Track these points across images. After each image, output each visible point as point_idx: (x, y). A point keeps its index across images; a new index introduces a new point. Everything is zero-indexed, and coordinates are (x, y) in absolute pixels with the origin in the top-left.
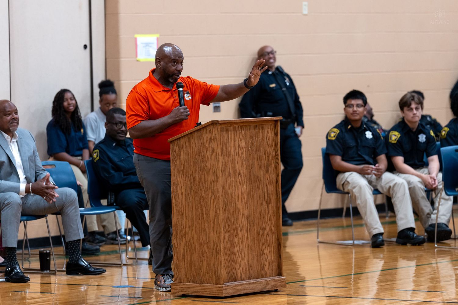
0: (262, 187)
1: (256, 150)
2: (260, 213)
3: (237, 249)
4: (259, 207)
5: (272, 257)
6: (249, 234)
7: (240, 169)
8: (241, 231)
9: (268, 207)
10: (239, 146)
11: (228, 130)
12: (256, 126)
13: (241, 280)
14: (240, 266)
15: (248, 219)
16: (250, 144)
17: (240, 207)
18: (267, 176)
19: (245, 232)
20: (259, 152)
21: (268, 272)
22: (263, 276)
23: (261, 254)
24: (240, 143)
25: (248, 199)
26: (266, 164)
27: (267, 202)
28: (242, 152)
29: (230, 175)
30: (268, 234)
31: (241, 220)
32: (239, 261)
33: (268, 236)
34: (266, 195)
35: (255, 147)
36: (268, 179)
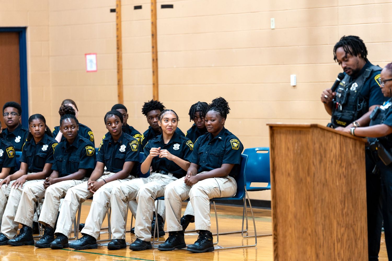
0: (304, 189)
1: (300, 154)
2: (303, 213)
3: (288, 243)
4: (303, 207)
5: (312, 257)
6: (296, 231)
7: (289, 170)
8: (291, 226)
9: (309, 209)
10: (288, 148)
11: (280, 133)
12: (300, 131)
14: (290, 258)
15: (295, 217)
16: (296, 148)
17: (290, 204)
18: (308, 179)
19: (293, 228)
20: (302, 156)
23: (305, 252)
24: (289, 146)
25: (295, 199)
26: (307, 168)
27: (309, 204)
28: (290, 155)
29: (283, 174)
31: (290, 217)
32: (289, 254)
33: (309, 237)
34: (308, 197)
35: (299, 151)
36: (309, 183)
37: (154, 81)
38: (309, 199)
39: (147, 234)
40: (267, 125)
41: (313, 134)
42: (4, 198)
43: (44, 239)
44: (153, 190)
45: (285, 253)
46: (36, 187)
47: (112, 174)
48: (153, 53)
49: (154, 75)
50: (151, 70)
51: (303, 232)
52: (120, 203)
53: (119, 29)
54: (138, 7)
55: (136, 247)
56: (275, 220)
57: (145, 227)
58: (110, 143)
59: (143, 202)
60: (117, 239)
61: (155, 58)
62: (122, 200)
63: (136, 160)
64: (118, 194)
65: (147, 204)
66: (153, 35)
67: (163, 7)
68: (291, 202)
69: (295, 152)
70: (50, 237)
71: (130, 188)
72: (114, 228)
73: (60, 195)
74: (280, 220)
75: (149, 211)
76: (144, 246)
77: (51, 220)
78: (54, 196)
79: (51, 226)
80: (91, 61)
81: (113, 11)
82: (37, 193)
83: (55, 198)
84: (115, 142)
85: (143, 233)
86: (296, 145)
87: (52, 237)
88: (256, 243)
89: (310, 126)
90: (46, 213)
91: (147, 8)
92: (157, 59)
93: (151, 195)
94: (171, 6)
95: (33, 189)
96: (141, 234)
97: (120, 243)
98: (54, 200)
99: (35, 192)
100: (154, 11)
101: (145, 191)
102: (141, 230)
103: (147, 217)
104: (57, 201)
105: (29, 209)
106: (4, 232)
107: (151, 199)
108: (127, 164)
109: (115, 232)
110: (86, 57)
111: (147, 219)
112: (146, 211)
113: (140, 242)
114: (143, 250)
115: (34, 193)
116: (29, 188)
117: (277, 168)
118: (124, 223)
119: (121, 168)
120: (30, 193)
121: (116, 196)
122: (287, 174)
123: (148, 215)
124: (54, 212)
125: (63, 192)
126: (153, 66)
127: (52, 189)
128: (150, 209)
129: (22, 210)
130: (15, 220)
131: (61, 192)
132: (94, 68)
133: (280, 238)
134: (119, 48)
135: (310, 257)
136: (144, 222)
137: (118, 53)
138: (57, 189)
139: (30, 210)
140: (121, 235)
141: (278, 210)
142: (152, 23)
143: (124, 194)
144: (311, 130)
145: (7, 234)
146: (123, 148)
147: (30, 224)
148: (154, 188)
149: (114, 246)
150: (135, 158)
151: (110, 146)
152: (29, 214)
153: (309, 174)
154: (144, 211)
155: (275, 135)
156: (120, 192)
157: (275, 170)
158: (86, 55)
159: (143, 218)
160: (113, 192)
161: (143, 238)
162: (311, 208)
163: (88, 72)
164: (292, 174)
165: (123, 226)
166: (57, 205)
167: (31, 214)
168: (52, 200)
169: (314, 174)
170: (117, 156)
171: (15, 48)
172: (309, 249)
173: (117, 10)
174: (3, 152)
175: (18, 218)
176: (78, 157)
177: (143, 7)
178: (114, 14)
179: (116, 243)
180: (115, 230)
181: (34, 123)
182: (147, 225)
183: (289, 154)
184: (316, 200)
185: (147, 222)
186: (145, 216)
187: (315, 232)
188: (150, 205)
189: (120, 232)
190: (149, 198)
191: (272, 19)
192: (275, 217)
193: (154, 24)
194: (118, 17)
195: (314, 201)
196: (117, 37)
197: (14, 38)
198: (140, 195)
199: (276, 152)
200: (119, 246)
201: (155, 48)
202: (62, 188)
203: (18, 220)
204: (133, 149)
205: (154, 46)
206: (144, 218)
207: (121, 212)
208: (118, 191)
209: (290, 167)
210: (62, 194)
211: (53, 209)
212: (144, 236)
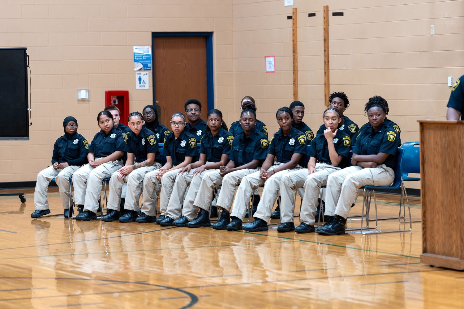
0: (451, 180)
1: (447, 148)
3: (435, 228)
5: (457, 241)
6: (443, 217)
7: (437, 162)
8: (438, 213)
9: (455, 198)
10: (436, 143)
11: (430, 129)
12: (447, 127)
13: (438, 254)
14: (437, 242)
15: (442, 204)
16: (444, 142)
17: (437, 193)
18: (455, 171)
19: (440, 215)
20: (449, 150)
21: (455, 254)
22: (452, 256)
23: (450, 237)
24: (437, 141)
25: (442, 188)
26: (453, 161)
27: (454, 193)
28: (439, 148)
29: (431, 166)
30: (455, 221)
31: (438, 204)
32: (437, 238)
33: (455, 223)
34: (454, 187)
35: (446, 145)
36: (455, 174)
37: (325, 81)
38: (455, 189)
39: (311, 219)
40: (418, 121)
41: (459, 130)
42: (184, 183)
43: (221, 221)
44: (319, 179)
45: (433, 237)
46: (214, 175)
47: (282, 164)
48: (325, 55)
49: (325, 75)
50: (323, 71)
51: (449, 218)
52: (288, 190)
53: (295, 34)
54: (312, 15)
55: (301, 230)
56: (424, 207)
57: (310, 212)
58: (280, 136)
59: (309, 191)
60: (286, 223)
61: (327, 61)
62: (291, 187)
63: (304, 152)
64: (287, 182)
65: (313, 192)
66: (325, 40)
67: (334, 14)
68: (439, 191)
69: (443, 146)
70: (226, 220)
71: (298, 177)
72: (283, 212)
73: (235, 182)
74: (429, 207)
75: (314, 198)
76: (308, 229)
77: (228, 204)
78: (230, 183)
79: (227, 210)
80: (270, 63)
81: (290, 18)
82: (215, 180)
83: (231, 186)
84: (285, 136)
85: (308, 218)
86: (444, 140)
87: (228, 220)
88: (411, 228)
89: (456, 123)
90: (223, 198)
91: (320, 15)
92: (328, 62)
93: (317, 184)
94: (341, 14)
95: (211, 177)
96: (306, 219)
97: (288, 226)
98: (230, 187)
99: (214, 179)
100: (326, 18)
101: (312, 180)
102: (306, 215)
103: (313, 204)
104: (233, 188)
105: (207, 194)
106: (185, 215)
107: (317, 187)
108: (295, 156)
109: (284, 216)
110: (265, 59)
111: (312, 206)
112: (312, 198)
113: (305, 225)
114: (307, 233)
115: (212, 181)
116: (208, 176)
117: (427, 160)
118: (292, 208)
119: (290, 159)
120: (209, 181)
121: (285, 184)
122: (435, 166)
123: (313, 202)
124: (230, 198)
125: (239, 180)
126: (325, 68)
127: (229, 177)
128: (316, 197)
129: (201, 195)
130: (194, 204)
131: (236, 180)
132: (273, 70)
133: (429, 224)
134: (295, 51)
135: (455, 241)
136: (309, 208)
137: (294, 56)
138: (233, 177)
139: (208, 196)
140: (290, 218)
141: (427, 199)
142: (325, 29)
143: (292, 182)
144: (457, 126)
145: (187, 217)
146: (292, 142)
147: (207, 208)
148: (320, 177)
149: (283, 229)
150: (302, 151)
151: (280, 139)
152: (207, 199)
153: (455, 166)
154: (311, 199)
155: (425, 131)
156: (288, 180)
157: (425, 163)
158: (265, 57)
159: (308, 204)
160: (283, 180)
161: (308, 222)
162: (456, 197)
163: (267, 72)
164: (440, 165)
165: (291, 210)
166: (233, 191)
167: (209, 199)
168: (228, 187)
169: (460, 166)
170: (287, 148)
171: (202, 51)
172: (454, 233)
173: (293, 18)
174: (186, 142)
175: (197, 203)
176: (253, 149)
177: (316, 15)
178: (291, 21)
179: (285, 227)
180: (285, 214)
181: (211, 117)
182: (312, 211)
183: (437, 148)
184: (461, 190)
185: (312, 208)
186: (310, 202)
187: (460, 218)
188: (316, 193)
189: (289, 216)
190: (316, 187)
191: (432, 26)
192: (424, 205)
193: (326, 30)
194: (294, 24)
195: (460, 190)
196: (293, 41)
197: (201, 42)
198: (307, 184)
199: (425, 146)
200: (288, 229)
201: (326, 51)
202: (237, 177)
203: (196, 204)
204: (301, 142)
205: (326, 50)
206: (310, 205)
207: (290, 198)
208: (287, 180)
209: (438, 160)
210: (237, 182)
211: (229, 195)
212: (308, 221)
